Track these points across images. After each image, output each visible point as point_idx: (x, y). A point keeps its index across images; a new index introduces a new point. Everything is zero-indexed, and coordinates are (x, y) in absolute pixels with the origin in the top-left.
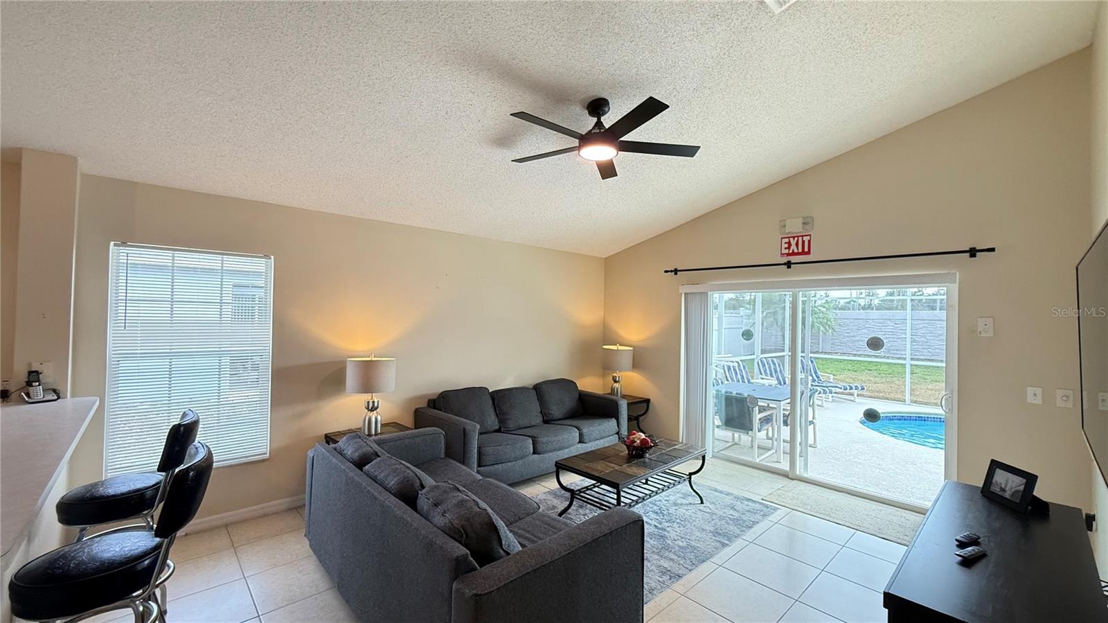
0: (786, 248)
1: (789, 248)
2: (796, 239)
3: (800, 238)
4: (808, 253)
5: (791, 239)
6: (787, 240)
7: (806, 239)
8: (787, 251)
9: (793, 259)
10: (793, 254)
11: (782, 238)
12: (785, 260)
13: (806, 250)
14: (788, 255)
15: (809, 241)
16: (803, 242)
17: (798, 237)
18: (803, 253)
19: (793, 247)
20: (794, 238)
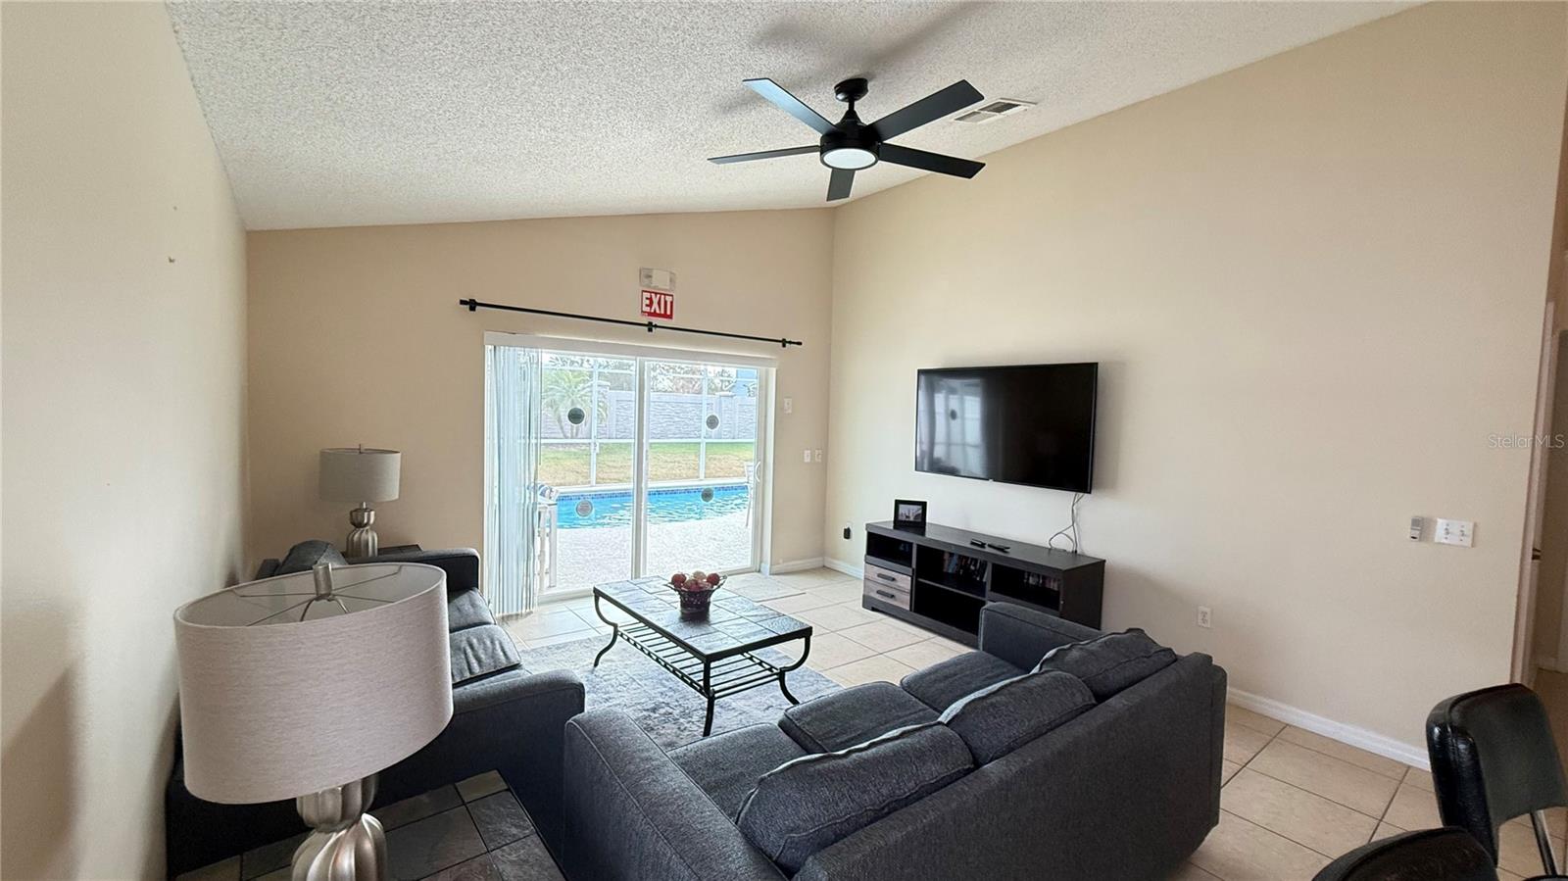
0: (647, 305)
1: (650, 305)
2: (658, 296)
3: (663, 296)
4: (670, 317)
5: (653, 295)
6: (648, 295)
7: (669, 299)
8: (647, 309)
9: (656, 321)
10: (654, 314)
11: (643, 291)
12: (645, 320)
13: (668, 313)
14: (650, 314)
15: (672, 303)
16: (666, 302)
17: (661, 294)
18: (665, 316)
19: (655, 305)
20: (656, 294)
